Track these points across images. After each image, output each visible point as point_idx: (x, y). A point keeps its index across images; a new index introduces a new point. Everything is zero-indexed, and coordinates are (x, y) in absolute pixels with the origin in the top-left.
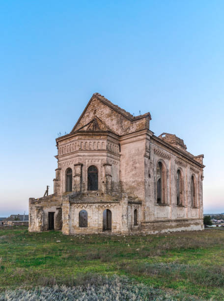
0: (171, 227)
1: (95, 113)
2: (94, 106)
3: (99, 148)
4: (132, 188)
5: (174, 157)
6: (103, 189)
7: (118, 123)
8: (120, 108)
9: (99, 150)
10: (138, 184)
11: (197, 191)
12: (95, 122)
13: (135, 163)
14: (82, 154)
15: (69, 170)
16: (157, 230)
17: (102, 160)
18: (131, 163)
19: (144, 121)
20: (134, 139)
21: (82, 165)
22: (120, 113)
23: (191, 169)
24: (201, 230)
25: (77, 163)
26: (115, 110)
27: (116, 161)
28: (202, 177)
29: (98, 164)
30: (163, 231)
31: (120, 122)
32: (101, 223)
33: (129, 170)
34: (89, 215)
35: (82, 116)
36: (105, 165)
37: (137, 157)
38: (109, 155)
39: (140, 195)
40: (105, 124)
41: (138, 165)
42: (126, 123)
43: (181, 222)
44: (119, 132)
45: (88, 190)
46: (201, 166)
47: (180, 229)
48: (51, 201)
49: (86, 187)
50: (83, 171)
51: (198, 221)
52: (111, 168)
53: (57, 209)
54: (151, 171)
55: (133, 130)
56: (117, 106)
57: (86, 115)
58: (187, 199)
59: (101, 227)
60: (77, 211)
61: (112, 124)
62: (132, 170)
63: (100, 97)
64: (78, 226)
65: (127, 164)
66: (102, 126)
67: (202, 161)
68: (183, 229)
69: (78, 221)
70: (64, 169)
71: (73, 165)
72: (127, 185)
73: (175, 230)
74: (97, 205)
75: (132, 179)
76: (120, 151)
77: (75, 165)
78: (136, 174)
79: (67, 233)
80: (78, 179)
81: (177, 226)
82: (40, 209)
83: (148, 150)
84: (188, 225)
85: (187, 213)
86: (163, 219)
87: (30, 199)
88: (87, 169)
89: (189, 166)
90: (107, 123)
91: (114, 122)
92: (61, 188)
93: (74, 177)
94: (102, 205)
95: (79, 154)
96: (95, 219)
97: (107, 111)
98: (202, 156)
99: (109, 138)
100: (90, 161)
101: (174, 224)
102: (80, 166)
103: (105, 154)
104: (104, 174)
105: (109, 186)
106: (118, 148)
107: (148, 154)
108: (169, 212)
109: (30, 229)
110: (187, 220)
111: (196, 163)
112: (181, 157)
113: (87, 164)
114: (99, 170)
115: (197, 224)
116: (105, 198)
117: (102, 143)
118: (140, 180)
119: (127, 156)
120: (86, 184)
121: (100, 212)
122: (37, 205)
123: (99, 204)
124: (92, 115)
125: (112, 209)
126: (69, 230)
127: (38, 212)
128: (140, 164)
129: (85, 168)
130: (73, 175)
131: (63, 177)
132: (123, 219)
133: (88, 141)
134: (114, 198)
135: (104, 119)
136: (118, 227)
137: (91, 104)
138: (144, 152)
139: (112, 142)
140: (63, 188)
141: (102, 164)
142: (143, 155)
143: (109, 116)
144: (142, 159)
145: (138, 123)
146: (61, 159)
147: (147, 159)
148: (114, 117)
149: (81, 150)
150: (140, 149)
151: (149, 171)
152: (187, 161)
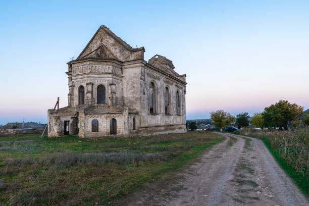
0: (160, 131)
1: (101, 41)
2: (101, 35)
3: (106, 71)
4: (131, 102)
5: (163, 78)
6: (110, 103)
7: (120, 51)
8: (122, 40)
9: (106, 73)
10: (136, 99)
11: (181, 103)
12: (102, 48)
13: (133, 83)
14: (93, 76)
15: (81, 87)
16: (149, 133)
17: (108, 81)
18: (131, 83)
19: (140, 53)
20: (133, 65)
21: (93, 84)
22: (122, 44)
23: (176, 86)
24: (184, 132)
25: (89, 82)
26: (118, 41)
27: (119, 81)
28: (185, 92)
29: (105, 83)
30: (154, 134)
31: (122, 51)
32: (109, 128)
33: (129, 88)
34: (99, 123)
35: (91, 42)
36: (111, 85)
37: (135, 79)
38: (114, 77)
39: (137, 108)
40: (110, 51)
41: (135, 85)
42: (127, 53)
43: (168, 127)
44: (121, 59)
45: (98, 103)
46: (185, 84)
47: (167, 132)
48: (67, 112)
49: (96, 101)
50: (94, 89)
51: (181, 126)
52: (116, 87)
53: (72, 118)
54: (145, 89)
55: (132, 58)
56: (119, 38)
57: (94, 41)
58: (173, 109)
59: (109, 131)
60: (90, 120)
61: (116, 52)
62: (131, 89)
63: (106, 29)
64: (91, 131)
65: (128, 84)
66: (108, 53)
67: (185, 79)
68: (170, 132)
69: (91, 127)
70: (77, 86)
71: (85, 83)
72: (127, 100)
73: (163, 133)
74: (106, 115)
75: (131, 96)
76: (122, 74)
77: (87, 84)
78: (134, 92)
79: (83, 136)
80: (90, 95)
81: (165, 130)
82: (58, 119)
83: (143, 74)
84: (174, 129)
85: (173, 120)
86: (154, 125)
87: (49, 110)
88: (96, 87)
89: (174, 84)
90: (111, 50)
91: (118, 50)
92: (75, 102)
93: (87, 93)
94: (109, 115)
95: (90, 75)
96: (104, 125)
97: (112, 41)
98: (185, 76)
99: (114, 64)
100: (99, 81)
101: (163, 128)
102: (91, 85)
103: (110, 76)
104: (110, 91)
105: (114, 101)
106: (121, 71)
107: (143, 77)
108: (159, 120)
109: (49, 135)
110: (173, 125)
111: (180, 81)
112: (168, 77)
113: (97, 83)
114: (106, 88)
115: (181, 128)
116: (111, 110)
117: (108, 68)
118: (137, 96)
119: (128, 78)
120: (96, 99)
121: (108, 121)
122: (55, 115)
123: (107, 115)
124: (99, 42)
125: (117, 119)
126: (85, 135)
127: (56, 121)
128: (137, 84)
129: (95, 87)
130: (85, 92)
131: (76, 92)
132: (125, 125)
133: (98, 66)
134: (118, 110)
135: (109, 47)
136: (121, 131)
137: (99, 33)
138: (140, 76)
139: (116, 67)
140: (76, 102)
141: (108, 83)
142: (139, 78)
143: (113, 45)
144: (138, 80)
145: (135, 54)
146: (75, 78)
147: (142, 81)
148: (117, 47)
149: (92, 72)
150: (138, 73)
151: (144, 90)
152: (173, 80)
